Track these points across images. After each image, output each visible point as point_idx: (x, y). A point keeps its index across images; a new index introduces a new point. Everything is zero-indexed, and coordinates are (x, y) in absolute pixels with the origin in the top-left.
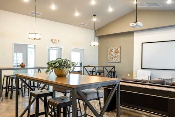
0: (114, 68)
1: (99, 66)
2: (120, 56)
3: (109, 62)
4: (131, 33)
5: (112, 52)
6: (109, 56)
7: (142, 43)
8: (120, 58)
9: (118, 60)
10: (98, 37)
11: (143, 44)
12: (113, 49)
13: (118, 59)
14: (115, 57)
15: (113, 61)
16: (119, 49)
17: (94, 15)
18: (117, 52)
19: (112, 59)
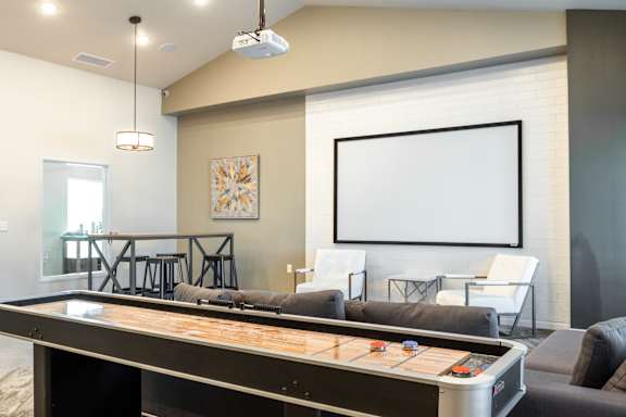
0: (229, 243)
1: (181, 234)
2: (256, 193)
3: (215, 219)
4: (294, 101)
5: (226, 179)
6: (215, 195)
7: (336, 141)
8: (255, 200)
9: (251, 210)
10: (175, 119)
11: (339, 144)
12: (232, 164)
13: (250, 205)
14: (236, 199)
15: (231, 213)
16: (253, 166)
17: (135, 20)
18: (246, 179)
19: (228, 205)
